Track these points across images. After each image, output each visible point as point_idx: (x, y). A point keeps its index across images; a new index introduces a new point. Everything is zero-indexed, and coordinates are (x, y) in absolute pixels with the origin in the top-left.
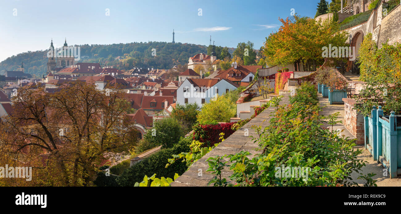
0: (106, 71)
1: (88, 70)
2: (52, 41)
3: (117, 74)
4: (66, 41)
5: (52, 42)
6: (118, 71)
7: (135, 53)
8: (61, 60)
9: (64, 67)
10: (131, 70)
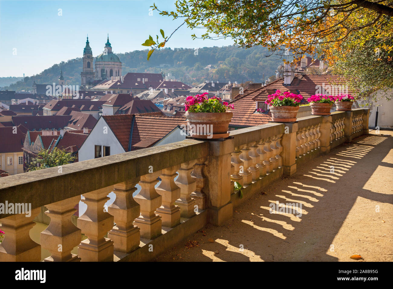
0: (164, 85)
1: (136, 84)
2: (88, 38)
3: (173, 90)
4: (108, 40)
5: (88, 40)
6: (183, 86)
7: (232, 60)
8: (101, 69)
9: (103, 79)
10: (200, 85)
